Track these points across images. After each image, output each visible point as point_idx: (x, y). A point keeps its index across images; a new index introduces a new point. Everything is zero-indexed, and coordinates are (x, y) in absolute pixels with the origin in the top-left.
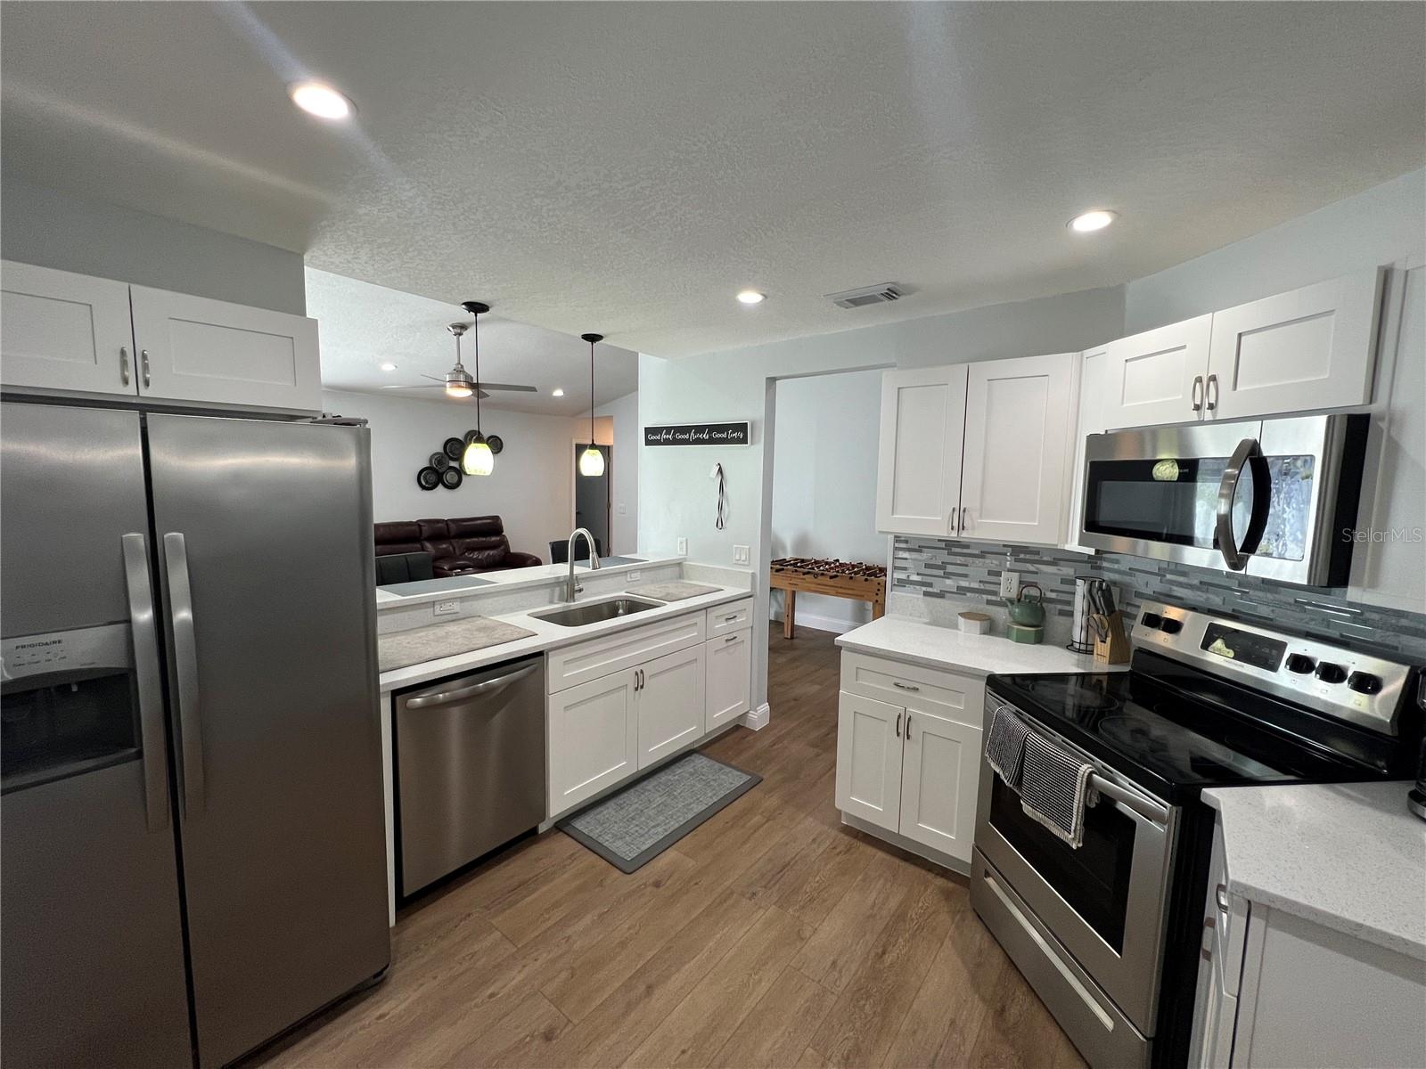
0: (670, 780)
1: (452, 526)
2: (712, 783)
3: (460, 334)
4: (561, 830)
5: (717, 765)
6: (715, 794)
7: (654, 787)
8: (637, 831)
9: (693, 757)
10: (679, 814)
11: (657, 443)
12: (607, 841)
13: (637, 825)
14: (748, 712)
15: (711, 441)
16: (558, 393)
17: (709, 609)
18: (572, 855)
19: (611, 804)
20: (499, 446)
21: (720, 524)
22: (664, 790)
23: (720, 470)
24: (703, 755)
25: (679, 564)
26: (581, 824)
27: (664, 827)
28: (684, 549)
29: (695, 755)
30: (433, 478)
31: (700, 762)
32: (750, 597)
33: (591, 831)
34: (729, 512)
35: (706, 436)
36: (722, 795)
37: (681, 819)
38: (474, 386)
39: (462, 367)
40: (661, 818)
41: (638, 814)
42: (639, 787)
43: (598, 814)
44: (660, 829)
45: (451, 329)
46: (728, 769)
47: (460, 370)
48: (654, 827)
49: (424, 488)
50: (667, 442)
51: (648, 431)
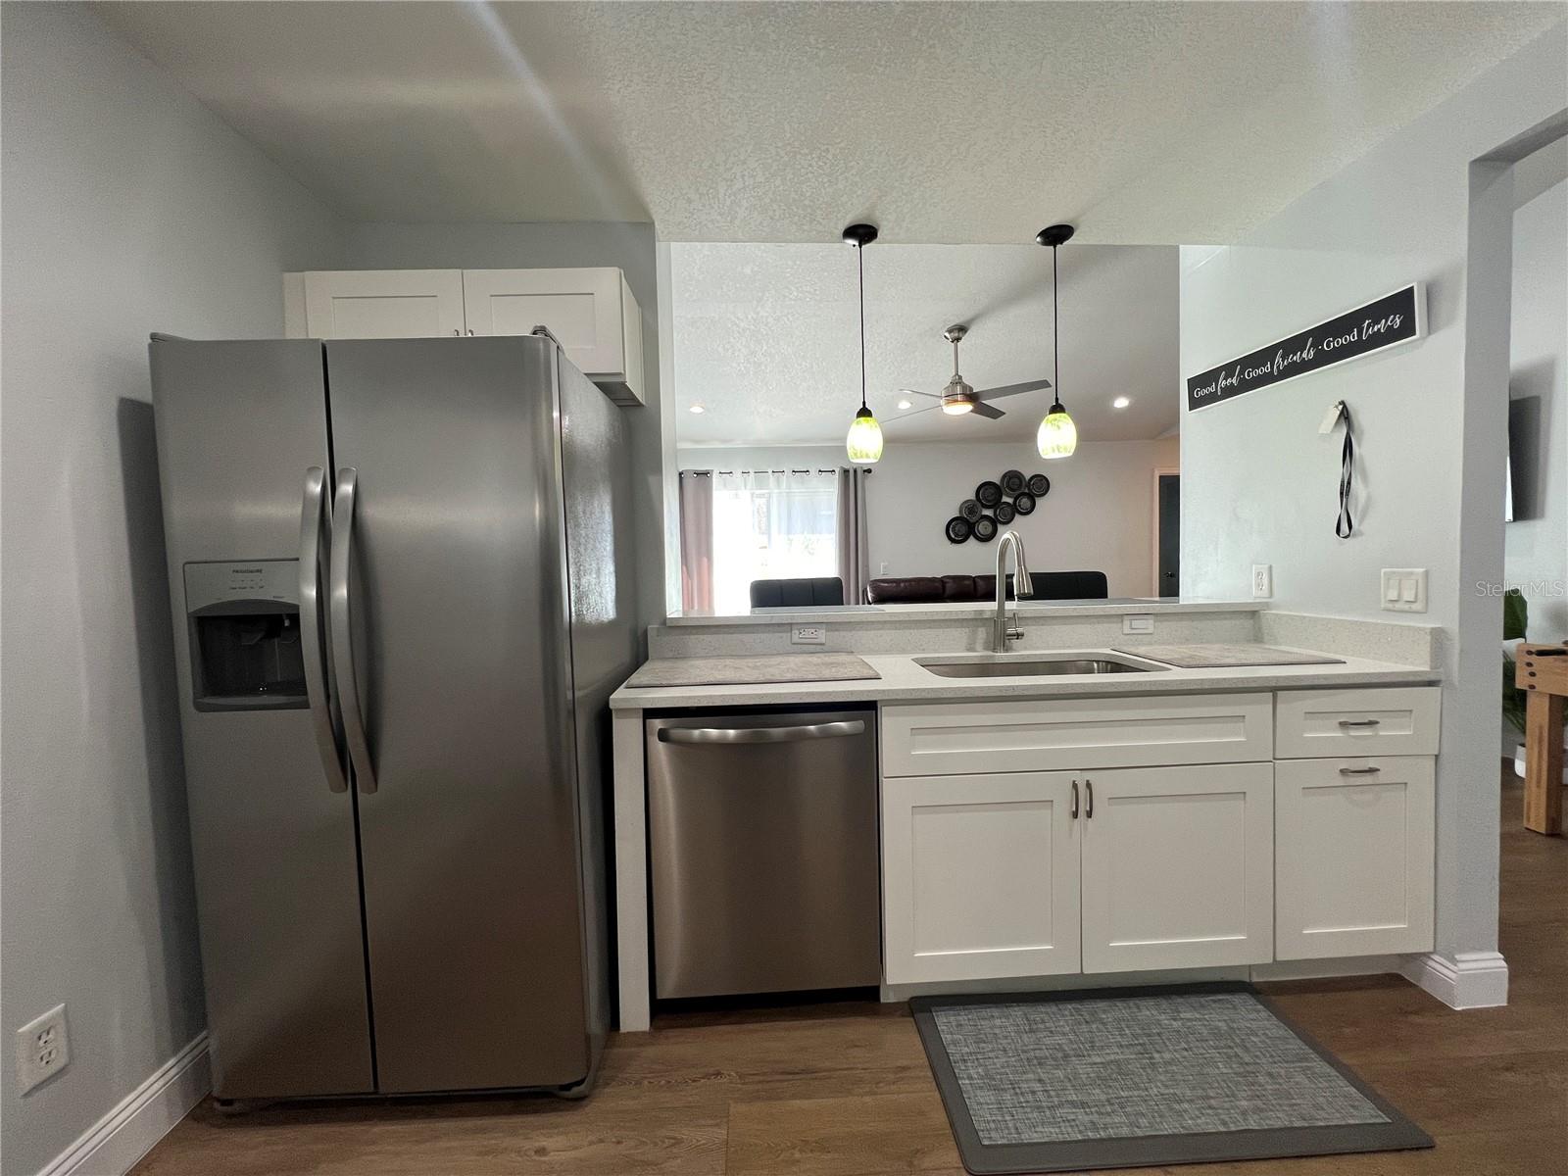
0: (1158, 1023)
1: (980, 583)
2: (1261, 1079)
3: (958, 339)
4: (913, 1016)
5: (1296, 1045)
6: (1258, 1110)
7: (1119, 1021)
8: (1033, 1093)
9: (1237, 999)
10: (1143, 1109)
11: (1212, 398)
12: (969, 1077)
13: (1040, 1081)
14: (1427, 955)
15: (1322, 359)
16: (1121, 403)
17: (1279, 693)
18: (904, 1069)
19: (1017, 1012)
20: (1045, 486)
21: (1345, 527)
22: (1135, 1036)
23: (1345, 415)
24: (1268, 1006)
25: (1252, 614)
26: (946, 1022)
27: (1095, 1118)
28: (1265, 587)
29: (1245, 997)
30: (963, 529)
31: (1251, 1016)
32: (1431, 684)
33: (955, 1043)
34: (1369, 498)
35: (1308, 354)
36: (1278, 1124)
37: (1143, 1122)
38: (972, 397)
39: (960, 377)
40: (1098, 1094)
41: (1055, 1059)
42: (1087, 1008)
43: (984, 1019)
44: (1082, 1117)
45: (947, 335)
46: (1320, 1066)
47: (958, 380)
48: (1073, 1104)
49: (953, 541)
50: (1230, 392)
51: (1193, 383)
